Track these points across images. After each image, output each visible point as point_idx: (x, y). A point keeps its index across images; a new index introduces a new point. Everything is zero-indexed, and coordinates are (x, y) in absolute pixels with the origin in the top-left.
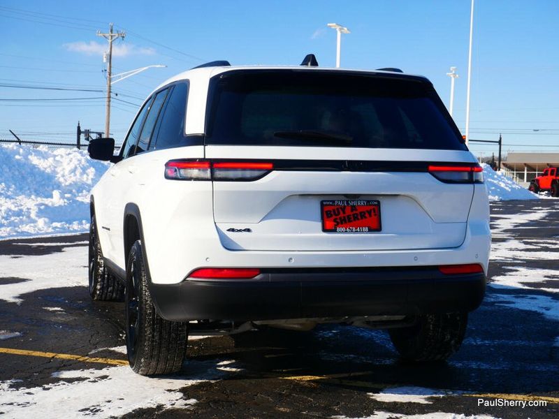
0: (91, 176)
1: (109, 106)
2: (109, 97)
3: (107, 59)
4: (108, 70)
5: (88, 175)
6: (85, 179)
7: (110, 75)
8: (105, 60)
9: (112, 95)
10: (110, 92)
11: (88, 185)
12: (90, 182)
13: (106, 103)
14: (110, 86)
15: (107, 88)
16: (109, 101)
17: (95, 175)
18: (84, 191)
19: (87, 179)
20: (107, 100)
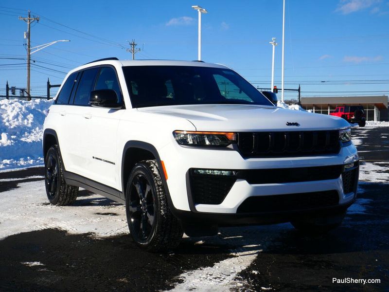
0: (30, 121)
1: (29, 70)
2: (29, 63)
3: (27, 36)
4: (28, 44)
5: (28, 120)
6: (26, 123)
7: (29, 47)
8: (25, 37)
9: (31, 62)
10: (29, 60)
11: (28, 128)
12: (30, 125)
13: (27, 68)
14: (29, 56)
15: (27, 57)
16: (29, 66)
17: (33, 120)
18: (26, 133)
19: (28, 123)
20: (27, 65)
